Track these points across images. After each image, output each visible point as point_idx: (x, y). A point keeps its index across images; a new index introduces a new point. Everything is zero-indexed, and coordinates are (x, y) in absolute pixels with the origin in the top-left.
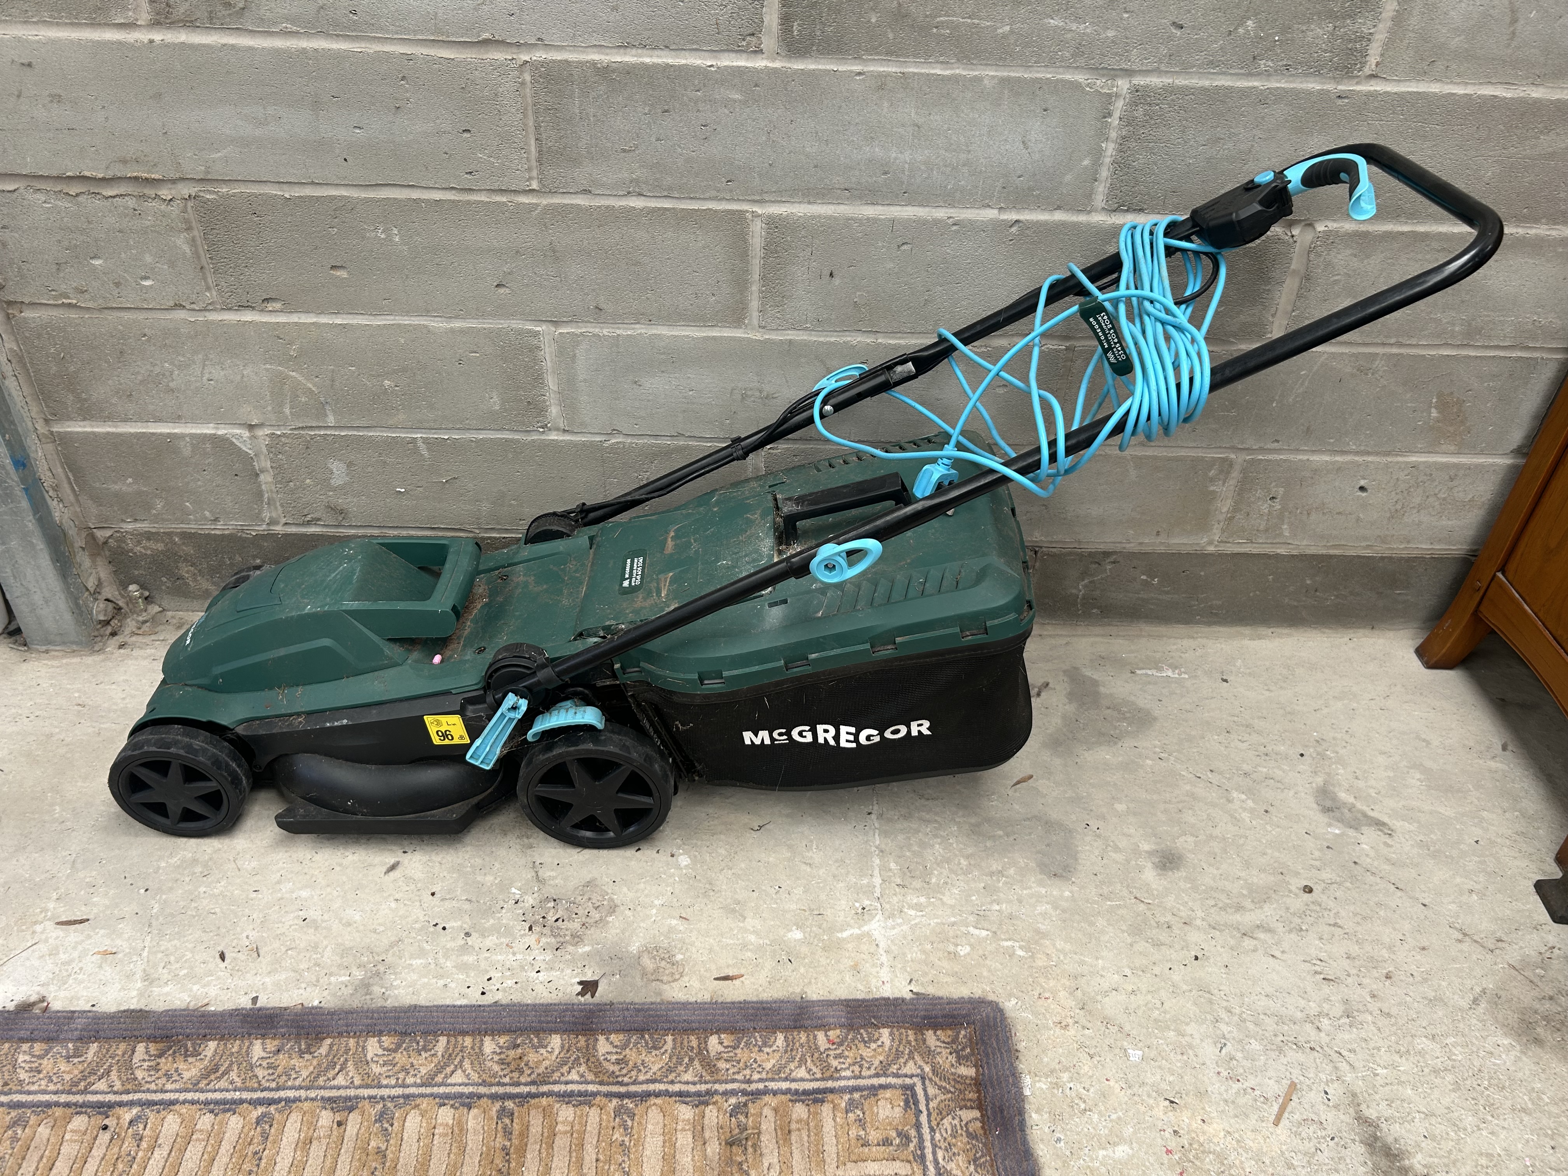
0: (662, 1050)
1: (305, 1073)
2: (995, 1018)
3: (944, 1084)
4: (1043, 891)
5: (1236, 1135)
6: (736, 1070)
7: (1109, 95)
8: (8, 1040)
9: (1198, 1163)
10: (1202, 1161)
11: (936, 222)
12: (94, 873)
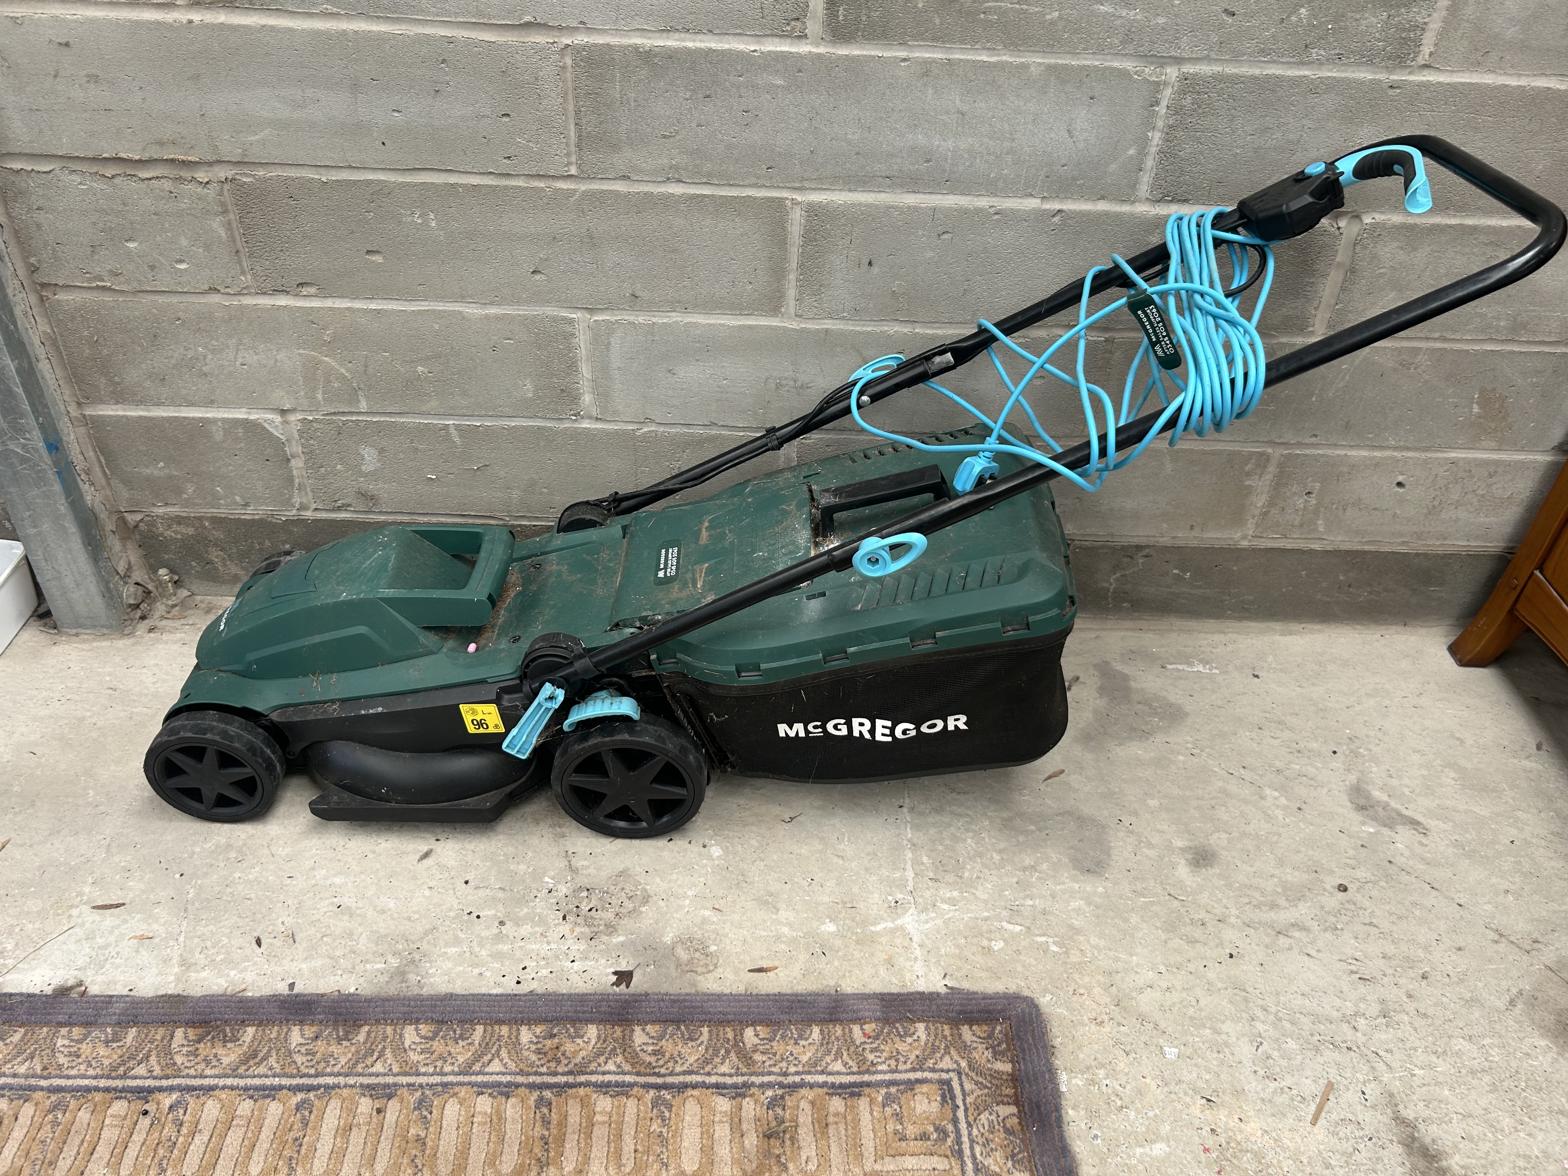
0: (699, 1042)
1: (343, 1060)
2: (1030, 1014)
3: (980, 1079)
4: (1076, 886)
5: (1274, 1134)
6: (772, 1062)
7: (1158, 84)
8: (46, 1024)
9: (1234, 1161)
10: (1240, 1160)
11: (978, 211)
12: (129, 858)
